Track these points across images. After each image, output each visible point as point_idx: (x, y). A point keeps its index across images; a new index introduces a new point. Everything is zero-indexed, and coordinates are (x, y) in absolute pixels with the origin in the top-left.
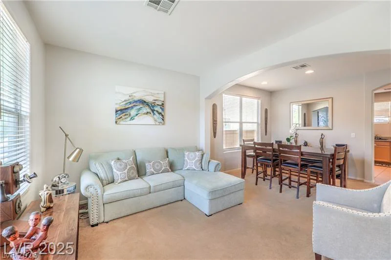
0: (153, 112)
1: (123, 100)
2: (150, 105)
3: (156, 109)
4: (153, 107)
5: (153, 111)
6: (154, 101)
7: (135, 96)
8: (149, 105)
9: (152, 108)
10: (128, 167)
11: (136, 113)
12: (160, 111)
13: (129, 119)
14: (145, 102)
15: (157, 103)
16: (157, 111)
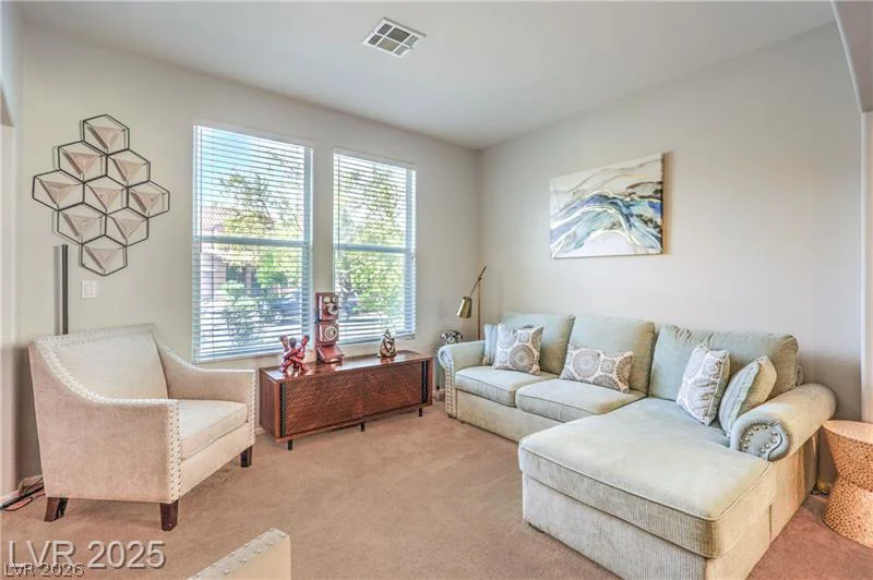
0: (629, 221)
1: (562, 206)
2: (620, 203)
3: (635, 210)
4: (628, 207)
5: (627, 217)
6: (630, 191)
7: (584, 190)
8: (616, 204)
9: (625, 210)
10: (517, 343)
11: (586, 230)
12: (649, 213)
13: (573, 245)
14: (606, 198)
15: (639, 191)
16: (640, 216)
